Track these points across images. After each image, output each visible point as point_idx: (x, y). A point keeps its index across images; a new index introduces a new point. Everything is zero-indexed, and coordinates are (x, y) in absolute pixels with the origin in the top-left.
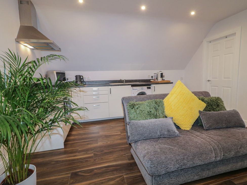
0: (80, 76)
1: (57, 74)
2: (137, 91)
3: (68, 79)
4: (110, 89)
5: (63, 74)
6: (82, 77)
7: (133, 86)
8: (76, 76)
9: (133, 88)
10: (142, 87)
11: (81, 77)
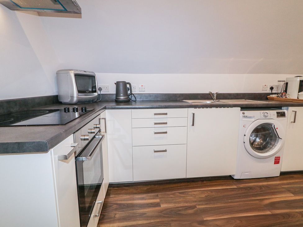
0: (125, 84)
1: (76, 76)
2: (253, 120)
3: (100, 89)
4: (194, 114)
5: (92, 78)
6: (128, 86)
7: (244, 108)
8: (117, 82)
9: (243, 113)
10: (264, 111)
11: (126, 86)
